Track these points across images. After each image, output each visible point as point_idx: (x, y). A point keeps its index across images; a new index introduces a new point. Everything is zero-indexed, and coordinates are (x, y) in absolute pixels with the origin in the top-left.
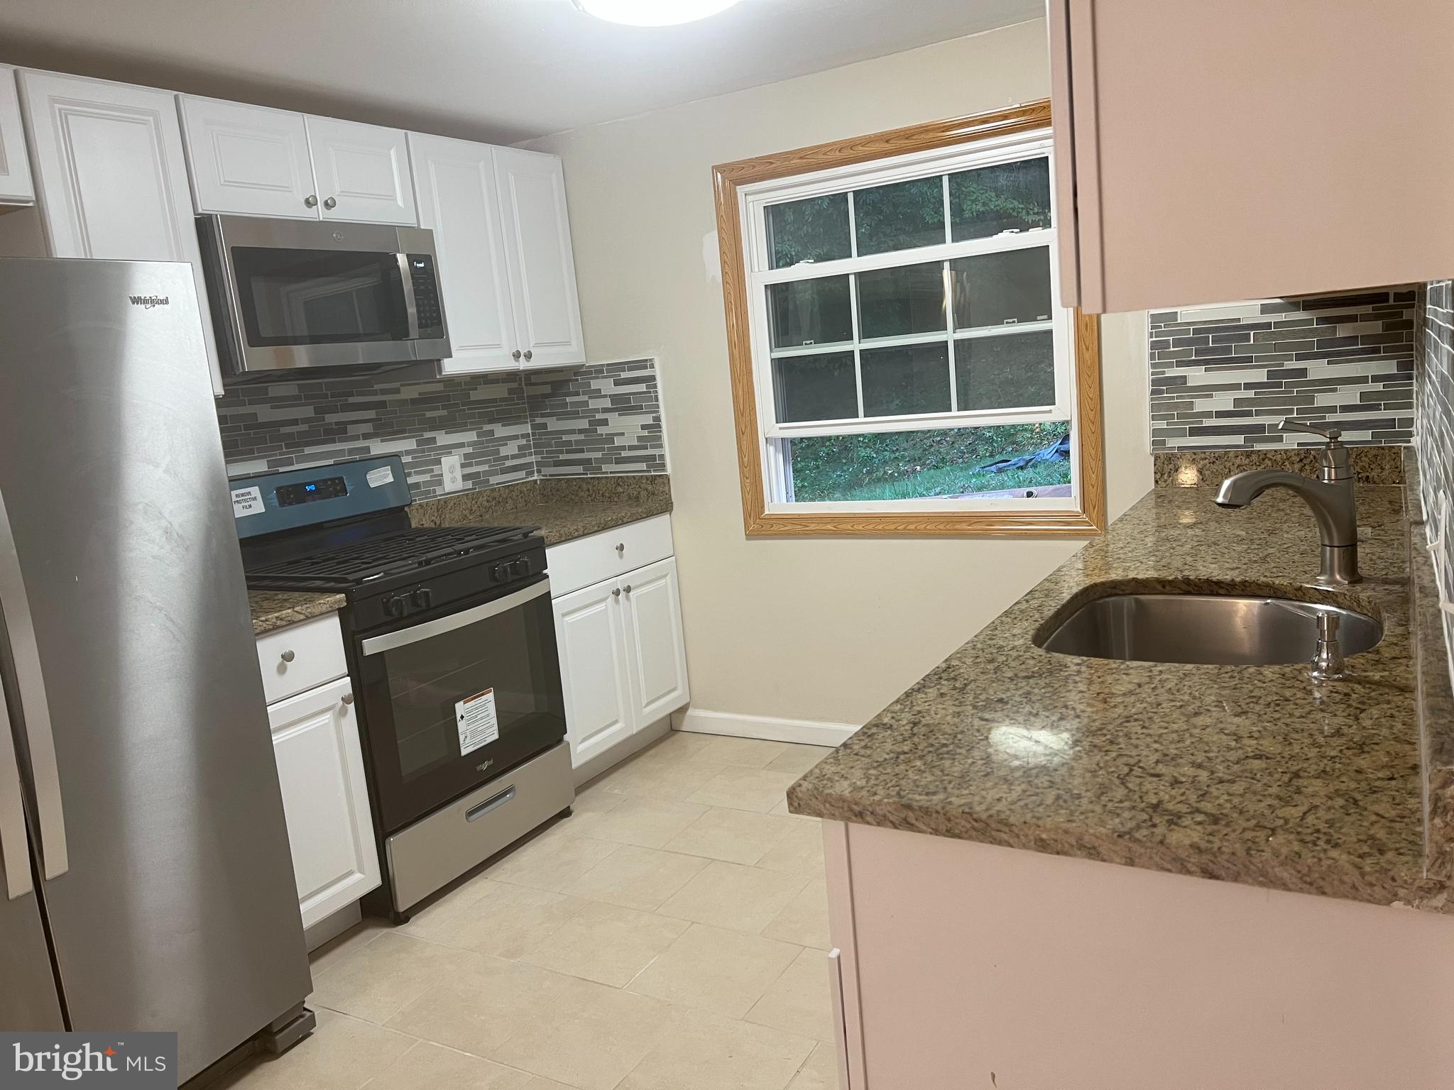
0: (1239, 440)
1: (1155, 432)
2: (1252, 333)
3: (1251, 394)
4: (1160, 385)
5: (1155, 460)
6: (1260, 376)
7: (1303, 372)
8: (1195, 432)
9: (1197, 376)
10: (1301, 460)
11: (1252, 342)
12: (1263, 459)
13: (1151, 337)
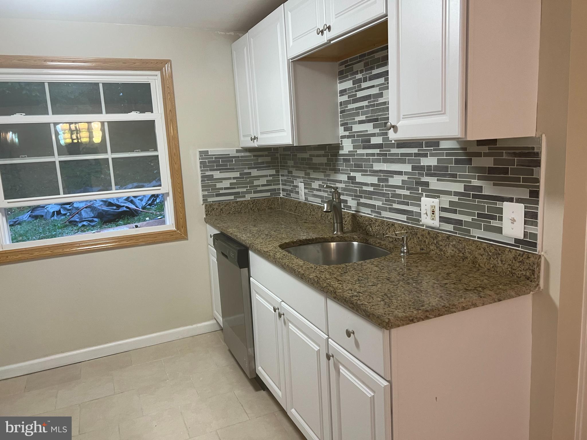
0: (232, 197)
1: (204, 196)
2: (234, 159)
3: (235, 181)
4: (204, 178)
5: (206, 206)
6: (237, 175)
7: (250, 173)
8: (218, 195)
9: (217, 175)
10: (253, 203)
11: (234, 163)
12: (242, 204)
13: (200, 160)
